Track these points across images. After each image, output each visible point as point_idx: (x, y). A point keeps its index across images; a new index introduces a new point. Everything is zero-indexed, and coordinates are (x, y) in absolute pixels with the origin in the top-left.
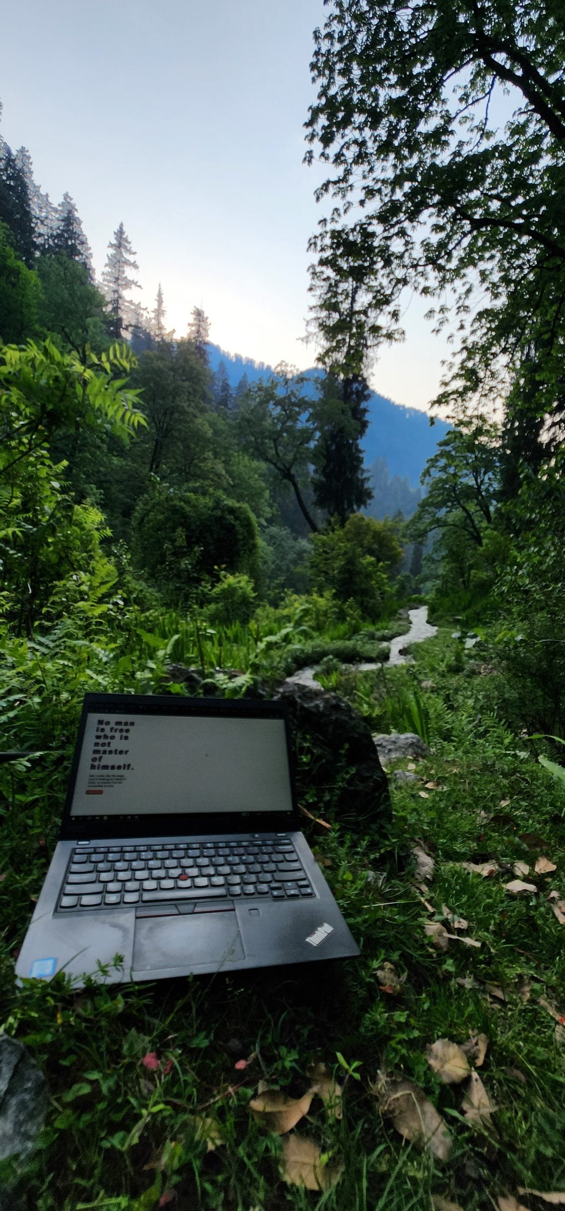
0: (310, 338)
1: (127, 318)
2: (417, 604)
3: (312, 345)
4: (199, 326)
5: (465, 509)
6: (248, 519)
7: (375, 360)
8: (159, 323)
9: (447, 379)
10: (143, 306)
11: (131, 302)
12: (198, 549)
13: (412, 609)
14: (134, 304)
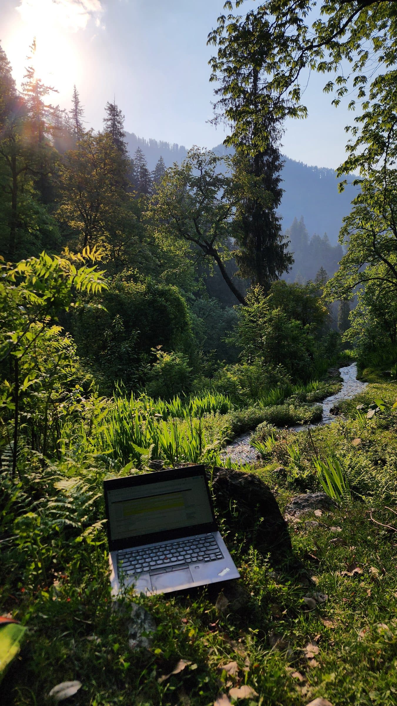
0: (219, 120)
1: (47, 121)
2: (347, 362)
3: (220, 126)
4: (114, 120)
5: (386, 261)
6: (178, 300)
7: (282, 132)
8: (77, 122)
9: (353, 144)
10: (61, 108)
11: (50, 106)
12: (136, 332)
13: (342, 367)
14: (53, 108)
